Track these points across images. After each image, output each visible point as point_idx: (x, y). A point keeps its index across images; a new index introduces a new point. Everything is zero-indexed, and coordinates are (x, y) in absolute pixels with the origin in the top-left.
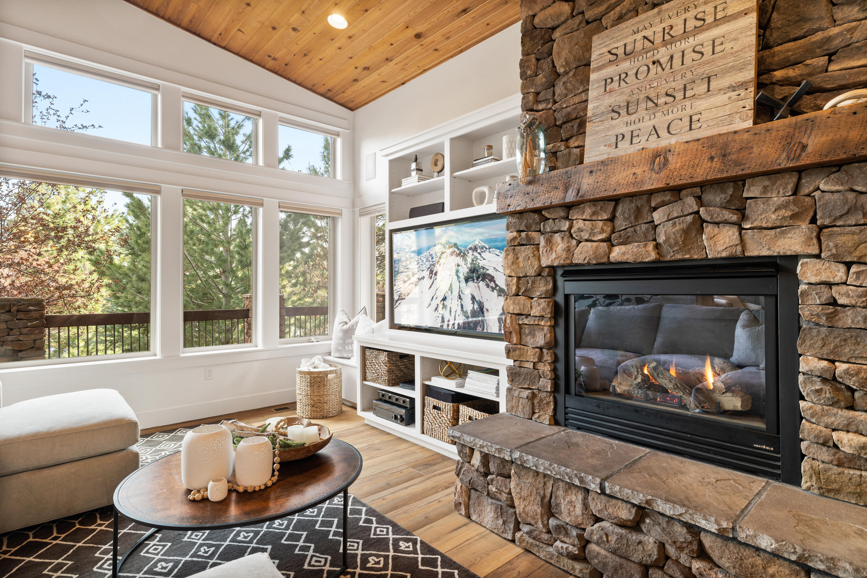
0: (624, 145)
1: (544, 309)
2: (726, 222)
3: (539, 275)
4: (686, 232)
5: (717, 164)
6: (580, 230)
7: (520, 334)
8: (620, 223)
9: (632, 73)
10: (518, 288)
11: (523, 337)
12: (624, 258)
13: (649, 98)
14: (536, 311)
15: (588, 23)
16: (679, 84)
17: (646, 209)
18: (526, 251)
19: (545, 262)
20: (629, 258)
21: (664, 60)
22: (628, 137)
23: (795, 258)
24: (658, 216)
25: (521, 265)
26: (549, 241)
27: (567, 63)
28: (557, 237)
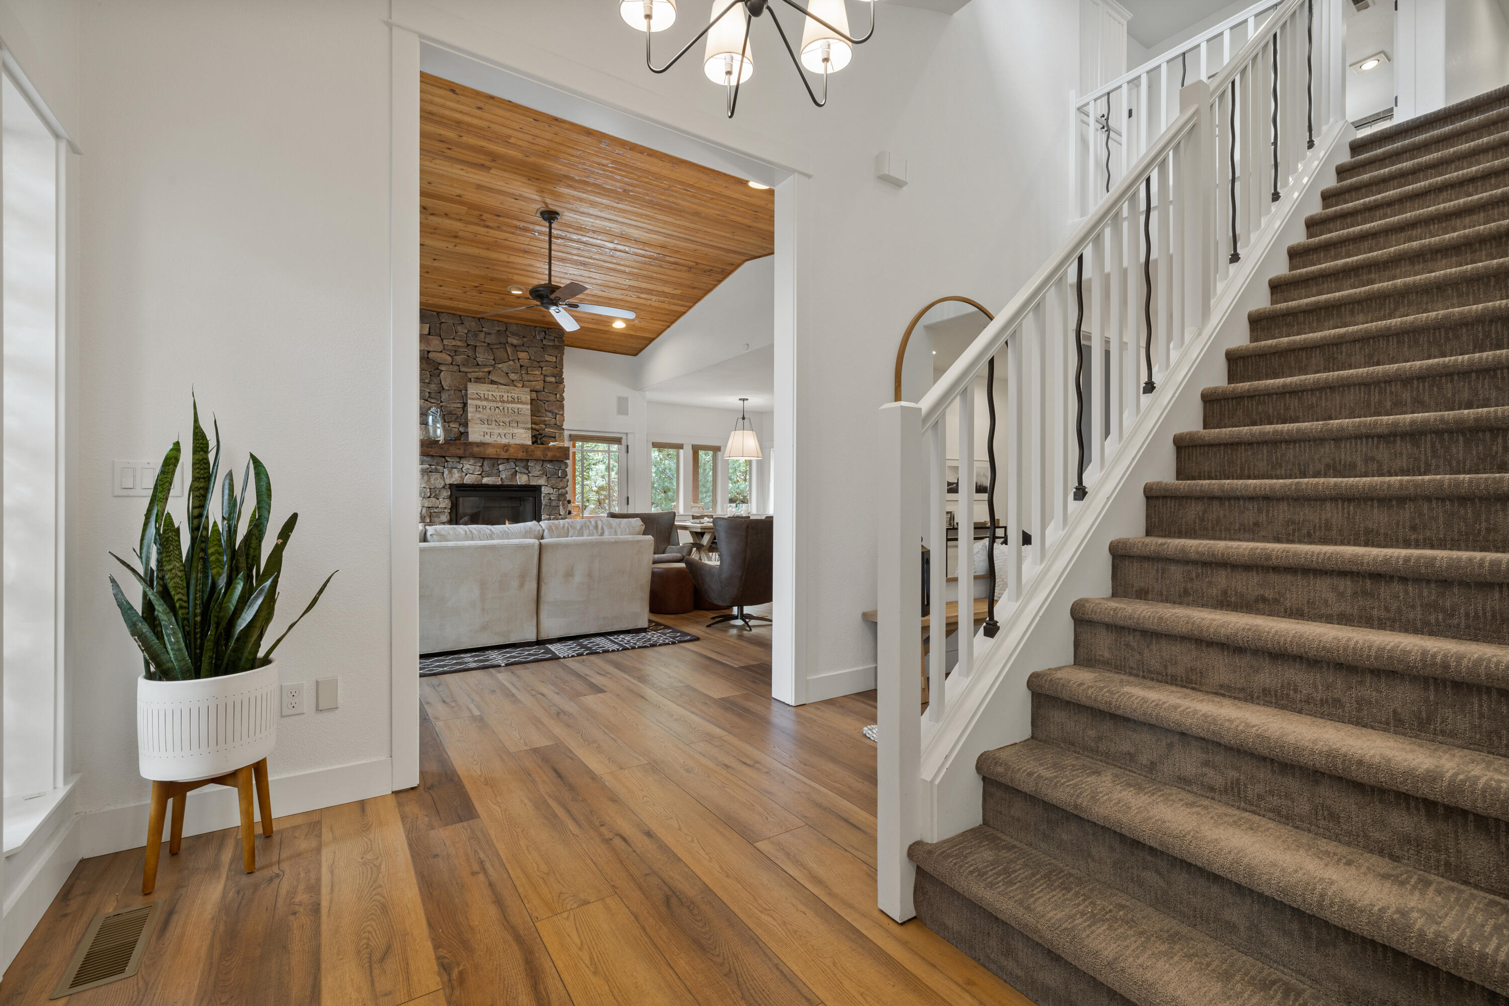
0: (487, 437)
1: (447, 504)
2: (524, 473)
3: (444, 487)
4: (512, 475)
5: (524, 454)
6: (468, 469)
7: (430, 517)
8: (486, 468)
9: (488, 407)
10: (431, 494)
11: (433, 518)
12: (487, 483)
13: (496, 421)
14: (442, 505)
15: (460, 371)
16: (507, 420)
17: (496, 464)
18: (434, 476)
19: (448, 481)
20: (491, 483)
21: (501, 408)
22: (489, 434)
23: (540, 486)
24: (501, 467)
25: (433, 482)
26: (450, 472)
27: (450, 386)
28: (455, 471)
